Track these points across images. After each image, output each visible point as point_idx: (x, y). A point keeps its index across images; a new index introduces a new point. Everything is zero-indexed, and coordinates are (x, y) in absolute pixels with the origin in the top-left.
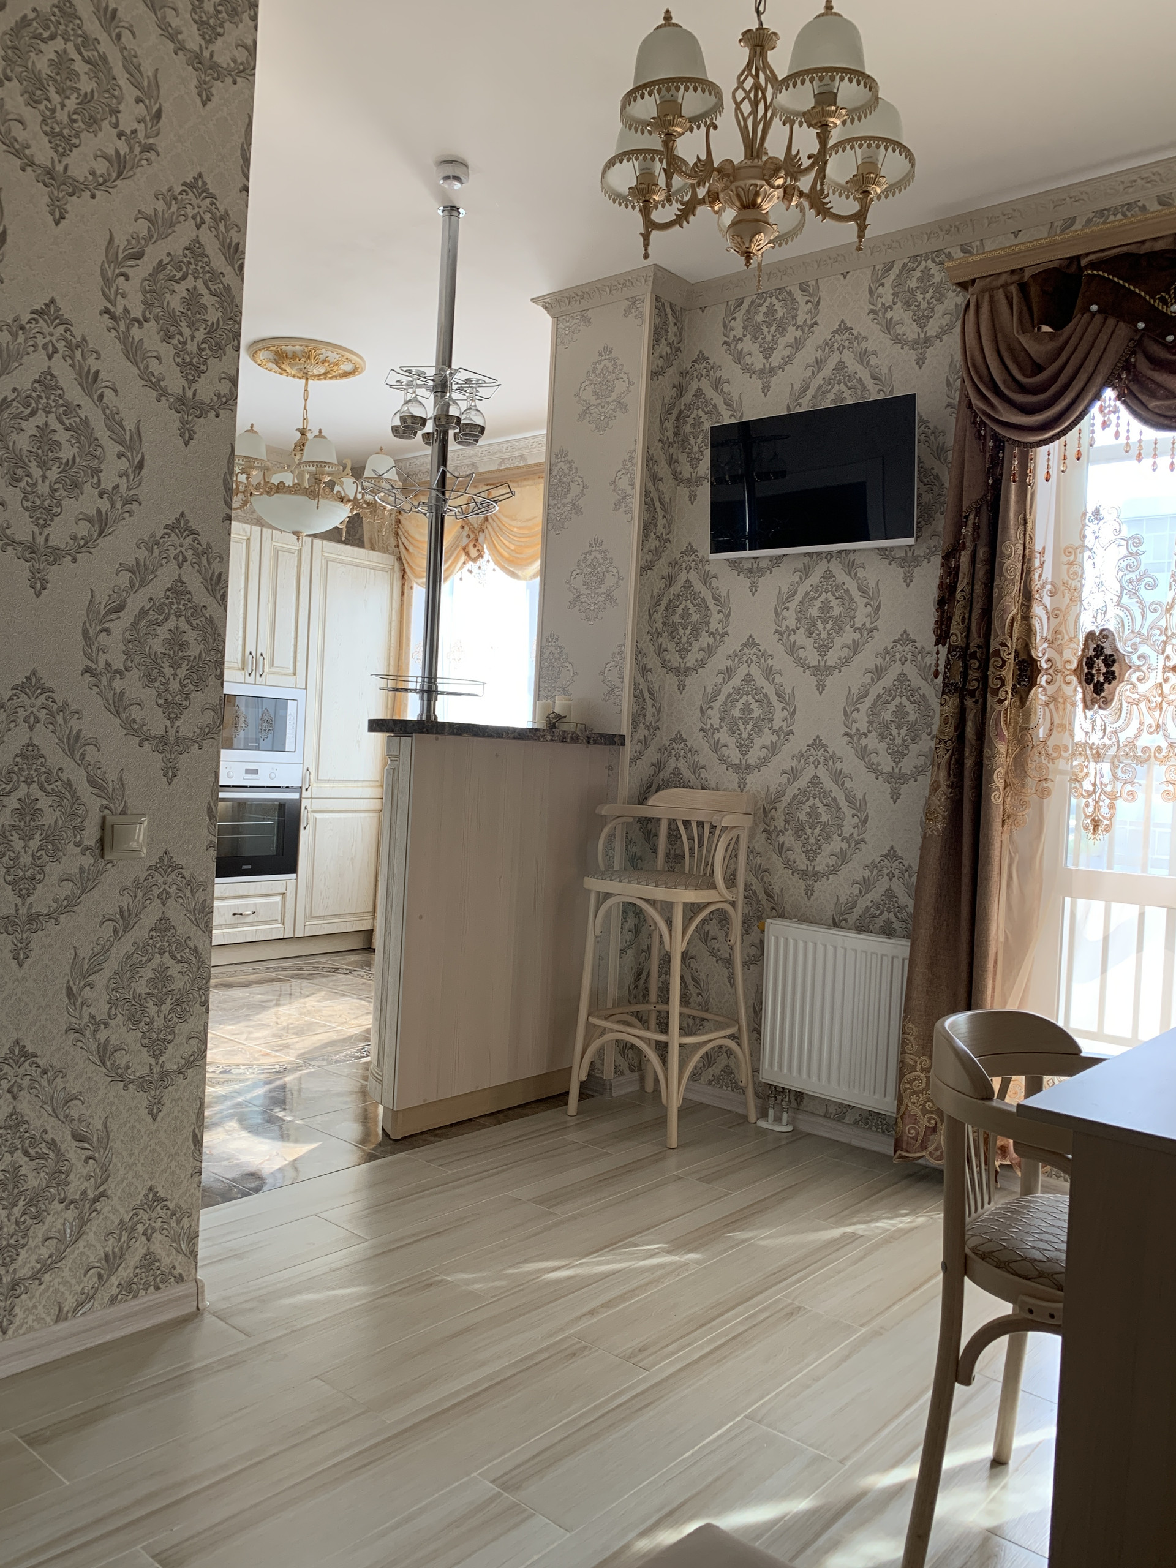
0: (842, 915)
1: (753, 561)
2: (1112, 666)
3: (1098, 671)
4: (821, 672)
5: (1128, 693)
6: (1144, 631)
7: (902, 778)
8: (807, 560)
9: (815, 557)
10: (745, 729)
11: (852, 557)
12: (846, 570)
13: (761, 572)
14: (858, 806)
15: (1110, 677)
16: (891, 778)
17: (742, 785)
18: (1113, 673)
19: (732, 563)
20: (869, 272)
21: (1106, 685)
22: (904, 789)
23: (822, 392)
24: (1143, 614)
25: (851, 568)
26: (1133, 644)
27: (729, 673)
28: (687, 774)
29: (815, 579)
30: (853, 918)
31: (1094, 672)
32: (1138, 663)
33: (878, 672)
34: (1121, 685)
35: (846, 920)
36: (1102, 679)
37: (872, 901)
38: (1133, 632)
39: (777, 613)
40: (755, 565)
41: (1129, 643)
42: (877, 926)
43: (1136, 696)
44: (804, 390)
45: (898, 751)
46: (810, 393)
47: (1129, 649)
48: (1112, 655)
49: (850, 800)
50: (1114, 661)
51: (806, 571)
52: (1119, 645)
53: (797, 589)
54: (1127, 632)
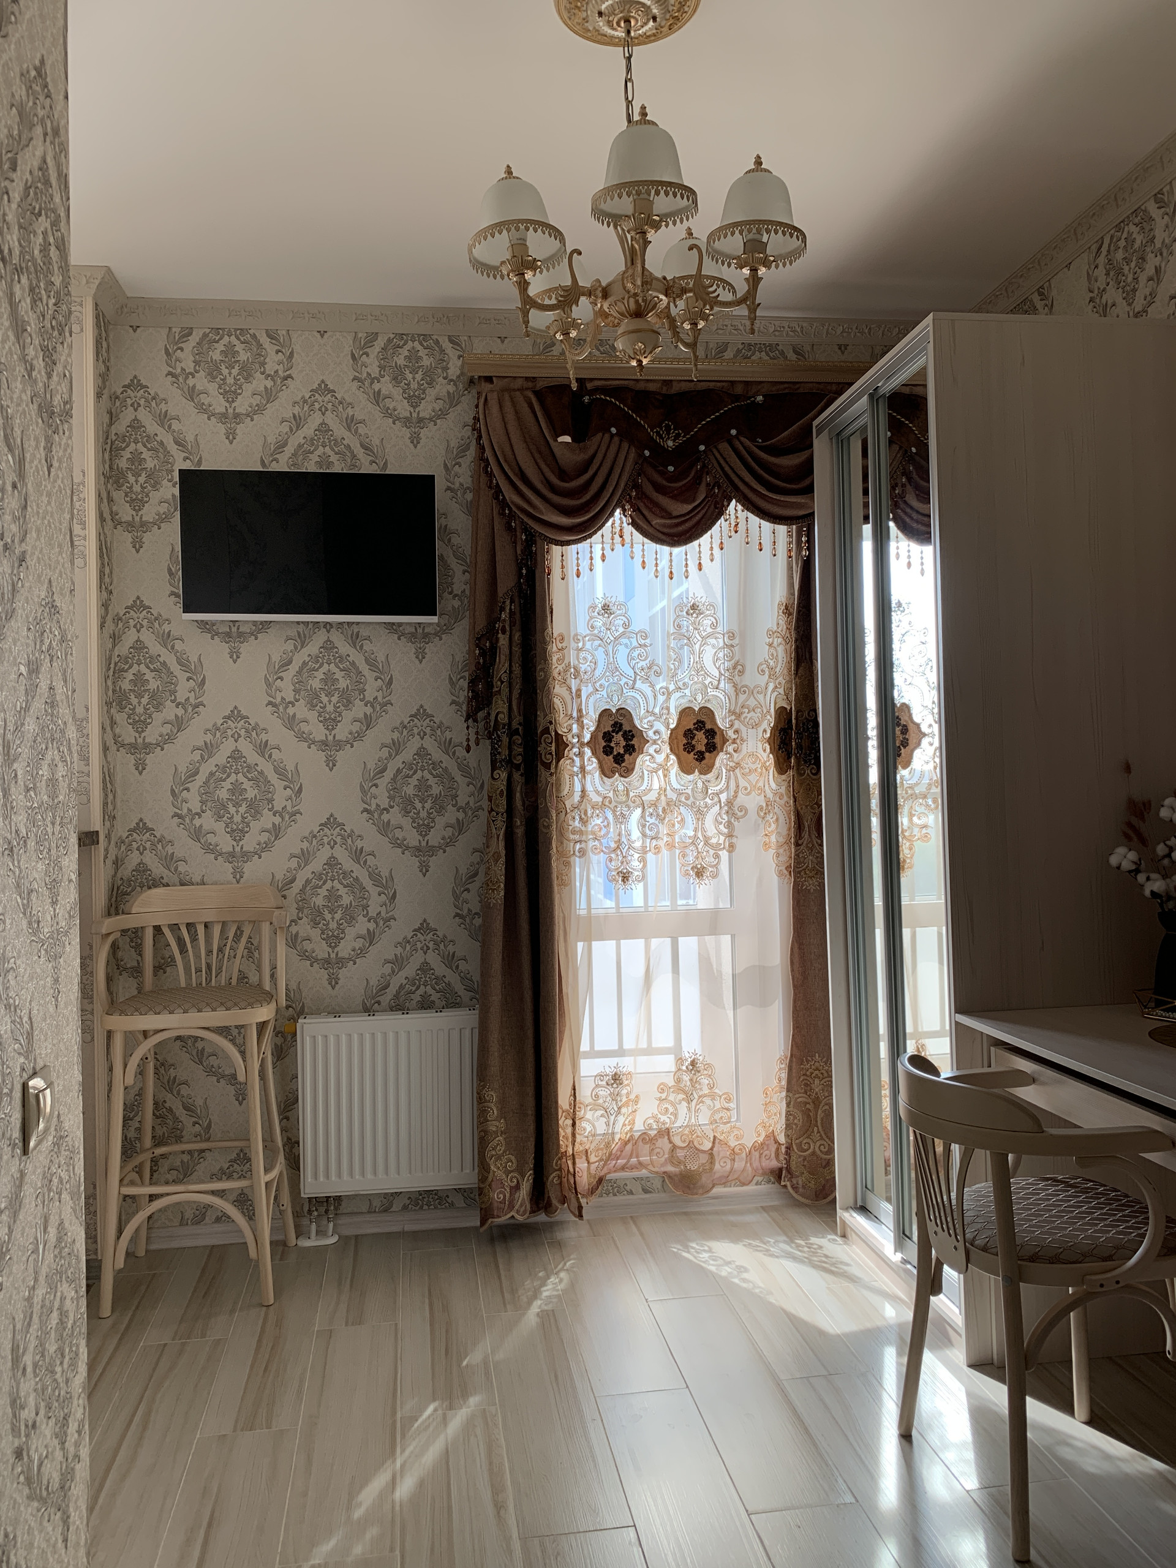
0: (373, 998)
1: (231, 624)
2: (631, 740)
3: (617, 744)
4: (330, 748)
5: (648, 763)
6: (657, 710)
7: (431, 851)
8: (301, 628)
9: (310, 626)
10: (237, 814)
11: (356, 629)
12: (350, 642)
13: (242, 637)
14: (384, 884)
15: (630, 749)
16: (418, 850)
17: (238, 875)
18: (633, 746)
19: (203, 624)
20: (350, 338)
21: (627, 756)
22: (433, 862)
23: (302, 451)
24: (655, 697)
25: (355, 640)
26: (649, 721)
27: (208, 750)
28: (157, 869)
29: (313, 648)
30: (387, 998)
31: (612, 744)
32: (655, 737)
33: (396, 747)
34: (641, 756)
35: (379, 1003)
36: (622, 751)
37: (406, 978)
38: (648, 711)
39: (269, 685)
40: (234, 629)
41: (646, 721)
42: (414, 1002)
43: (655, 765)
44: (281, 446)
45: (424, 824)
46: (289, 449)
47: (646, 726)
48: (630, 731)
49: (375, 877)
50: (633, 736)
51: (302, 640)
52: (637, 723)
53: (291, 658)
54: (643, 712)
